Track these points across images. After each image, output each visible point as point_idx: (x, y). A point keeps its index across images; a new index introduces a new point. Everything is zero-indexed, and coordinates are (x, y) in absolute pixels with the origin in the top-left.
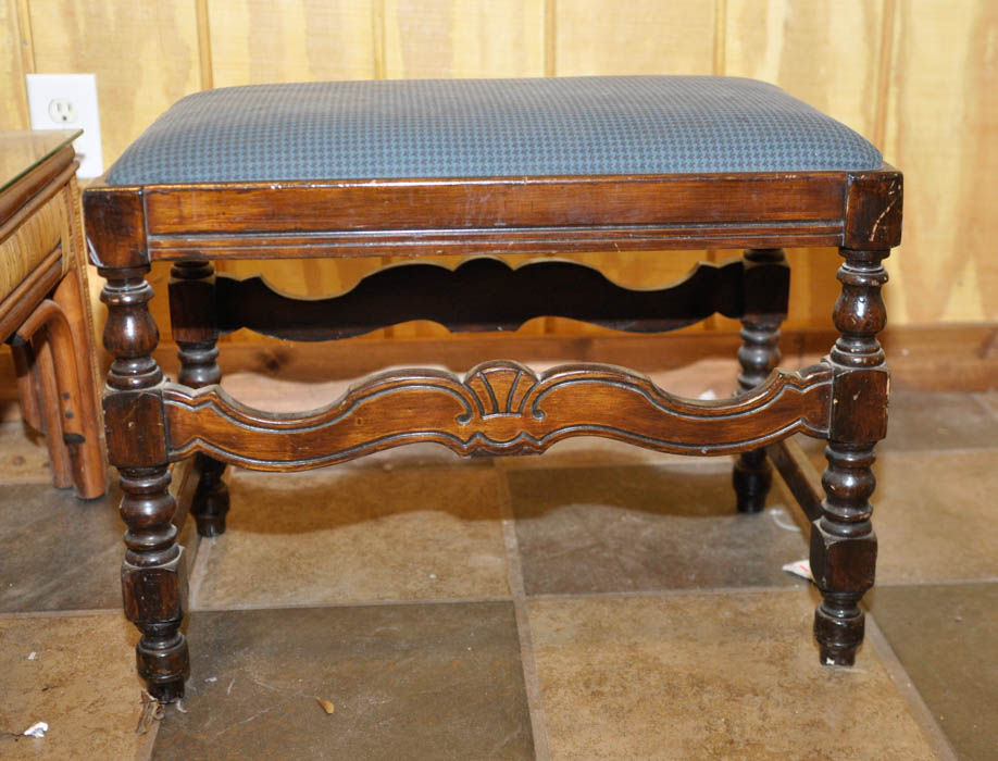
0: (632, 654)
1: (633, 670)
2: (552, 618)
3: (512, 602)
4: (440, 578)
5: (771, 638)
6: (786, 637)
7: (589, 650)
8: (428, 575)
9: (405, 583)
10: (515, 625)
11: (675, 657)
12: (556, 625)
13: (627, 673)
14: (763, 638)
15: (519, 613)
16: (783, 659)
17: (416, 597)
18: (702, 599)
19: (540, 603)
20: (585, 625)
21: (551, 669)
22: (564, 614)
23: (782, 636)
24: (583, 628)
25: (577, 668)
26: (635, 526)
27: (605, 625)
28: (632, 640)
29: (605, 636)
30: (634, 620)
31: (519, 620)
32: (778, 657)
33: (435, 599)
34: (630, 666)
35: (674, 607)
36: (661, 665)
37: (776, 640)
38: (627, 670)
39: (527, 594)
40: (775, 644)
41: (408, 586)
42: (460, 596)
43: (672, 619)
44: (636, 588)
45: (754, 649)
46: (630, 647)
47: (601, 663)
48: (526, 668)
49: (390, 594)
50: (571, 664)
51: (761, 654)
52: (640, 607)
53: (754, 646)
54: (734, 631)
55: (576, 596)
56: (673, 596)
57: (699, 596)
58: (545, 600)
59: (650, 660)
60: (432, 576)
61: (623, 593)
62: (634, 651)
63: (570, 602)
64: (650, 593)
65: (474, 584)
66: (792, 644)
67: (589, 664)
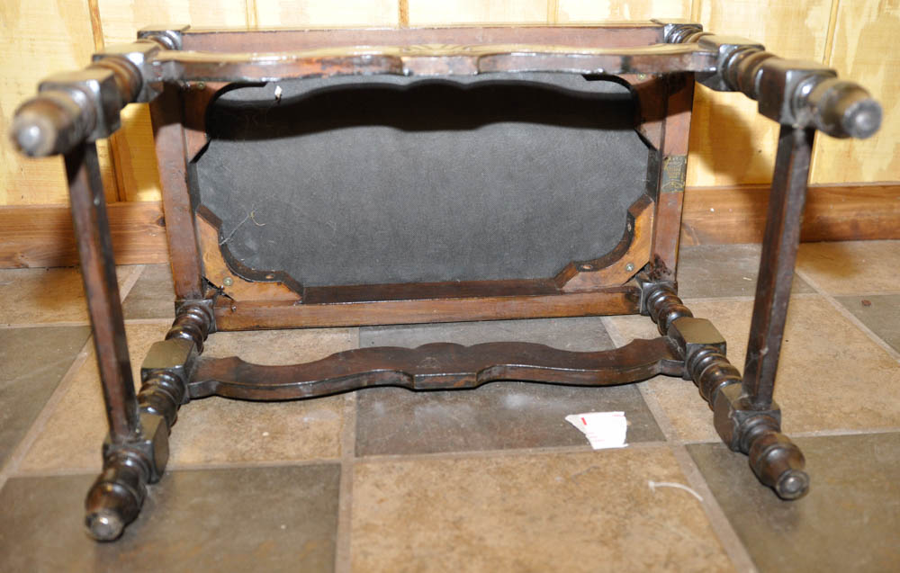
0: (457, 532)
1: (455, 555)
2: (377, 486)
3: (339, 466)
4: (273, 437)
5: (603, 509)
6: (619, 508)
7: (411, 527)
8: (262, 433)
9: (236, 442)
10: (337, 494)
11: (501, 536)
12: (380, 494)
13: (448, 559)
14: (595, 510)
15: (344, 480)
16: (615, 537)
17: (244, 459)
18: (533, 461)
19: (369, 466)
20: (409, 494)
21: (366, 554)
22: (389, 481)
23: (614, 507)
24: (407, 498)
25: (394, 553)
27: (431, 495)
28: (458, 514)
29: (429, 509)
30: (462, 488)
31: (343, 487)
32: (610, 534)
33: (262, 460)
34: (453, 549)
35: (503, 472)
36: (486, 547)
37: (608, 513)
38: (449, 555)
39: (357, 455)
40: (609, 517)
41: (239, 446)
42: (287, 458)
43: (500, 486)
44: (467, 447)
45: (585, 525)
46: (454, 523)
47: (421, 545)
48: (339, 552)
49: (217, 456)
50: (390, 547)
51: (593, 530)
52: (470, 470)
53: (585, 519)
54: (565, 501)
55: (406, 456)
56: (502, 457)
57: (531, 456)
58: (374, 464)
59: (475, 542)
60: (266, 434)
61: (454, 453)
62: (458, 528)
63: (398, 465)
64: (482, 453)
65: (305, 443)
66: (625, 517)
67: (409, 547)
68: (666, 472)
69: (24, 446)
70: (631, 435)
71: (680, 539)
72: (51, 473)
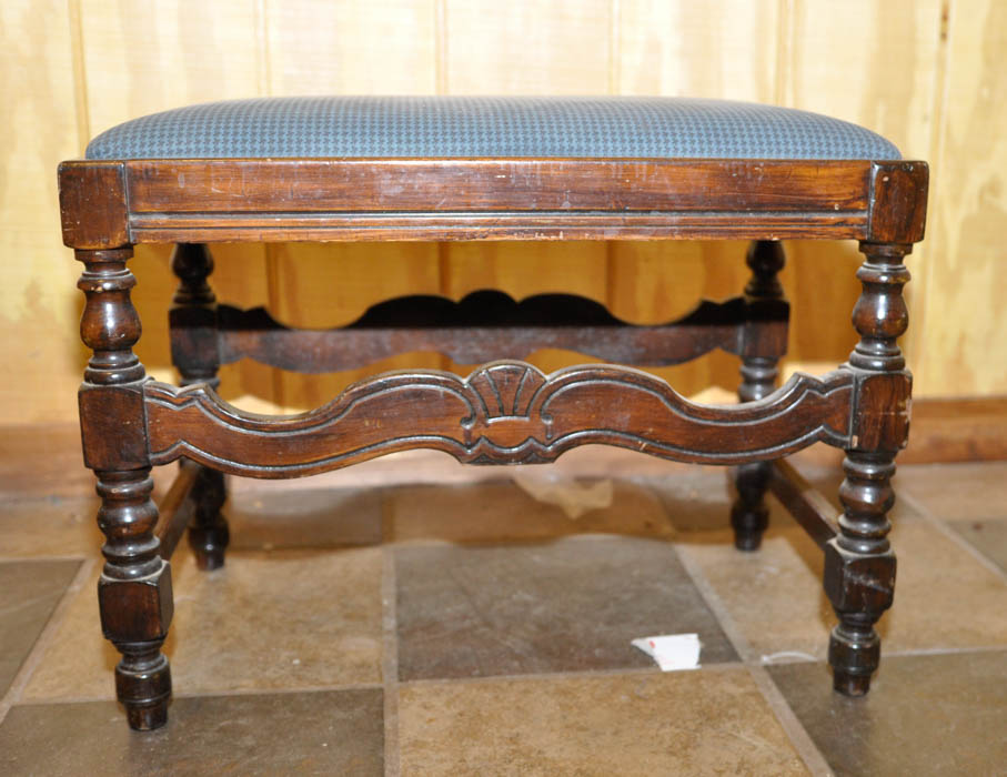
0: (514, 747)
1: (513, 766)
2: (426, 707)
3: (381, 690)
4: (305, 664)
5: (671, 724)
6: (688, 723)
7: (464, 743)
8: (291, 661)
9: (264, 670)
10: (381, 715)
11: (562, 750)
12: (429, 715)
13: (505, 770)
14: (663, 725)
15: (388, 703)
16: (685, 748)
17: (273, 686)
18: (596, 682)
19: (414, 689)
20: (461, 714)
21: (417, 767)
22: (438, 702)
23: (684, 722)
24: (459, 717)
25: (448, 766)
26: (526, 604)
27: (484, 714)
28: (514, 731)
29: (484, 727)
30: (518, 708)
31: (387, 710)
32: (679, 746)
33: (294, 687)
34: (510, 761)
35: (564, 692)
36: (545, 759)
37: (678, 727)
38: (506, 766)
39: (401, 680)
40: (678, 731)
41: (267, 674)
42: (323, 684)
43: (560, 705)
44: (523, 671)
45: (652, 738)
46: (511, 739)
47: (476, 758)
48: (388, 767)
49: (245, 682)
50: (442, 761)
51: (661, 743)
52: (526, 692)
53: (652, 732)
54: (630, 717)
55: (456, 680)
56: (562, 679)
57: (593, 679)
58: (420, 687)
59: (533, 755)
60: (296, 662)
61: (508, 677)
62: (515, 743)
63: (447, 688)
64: (538, 676)
65: (341, 670)
66: (696, 731)
67: (463, 761)
68: (741, 690)
69: (24, 676)
70: (705, 657)
71: (755, 748)
72: (59, 701)
